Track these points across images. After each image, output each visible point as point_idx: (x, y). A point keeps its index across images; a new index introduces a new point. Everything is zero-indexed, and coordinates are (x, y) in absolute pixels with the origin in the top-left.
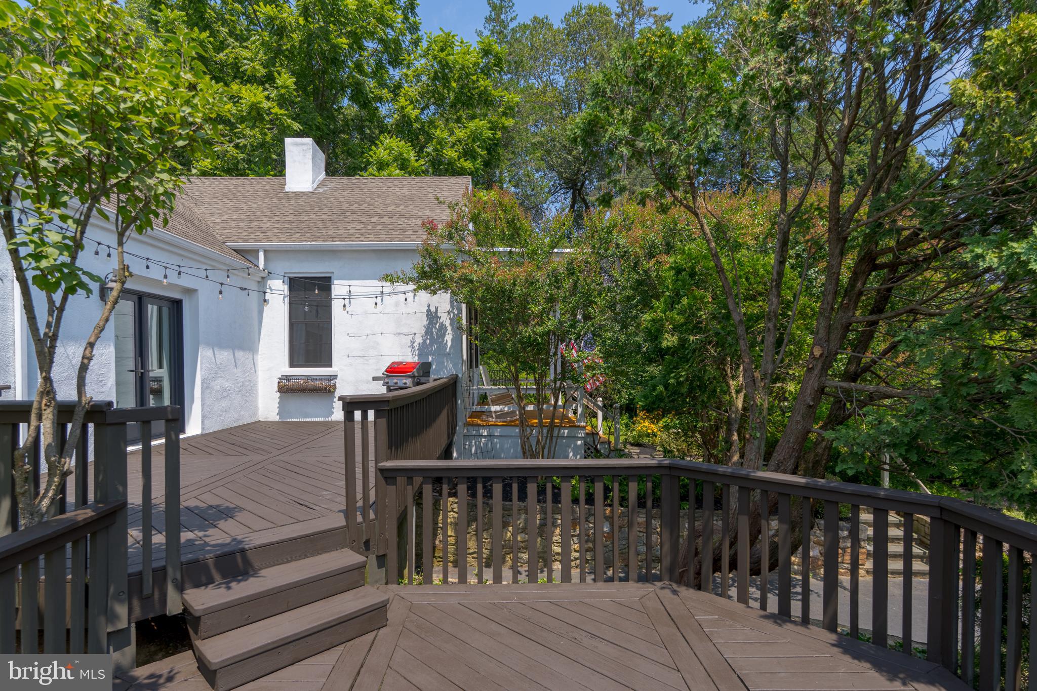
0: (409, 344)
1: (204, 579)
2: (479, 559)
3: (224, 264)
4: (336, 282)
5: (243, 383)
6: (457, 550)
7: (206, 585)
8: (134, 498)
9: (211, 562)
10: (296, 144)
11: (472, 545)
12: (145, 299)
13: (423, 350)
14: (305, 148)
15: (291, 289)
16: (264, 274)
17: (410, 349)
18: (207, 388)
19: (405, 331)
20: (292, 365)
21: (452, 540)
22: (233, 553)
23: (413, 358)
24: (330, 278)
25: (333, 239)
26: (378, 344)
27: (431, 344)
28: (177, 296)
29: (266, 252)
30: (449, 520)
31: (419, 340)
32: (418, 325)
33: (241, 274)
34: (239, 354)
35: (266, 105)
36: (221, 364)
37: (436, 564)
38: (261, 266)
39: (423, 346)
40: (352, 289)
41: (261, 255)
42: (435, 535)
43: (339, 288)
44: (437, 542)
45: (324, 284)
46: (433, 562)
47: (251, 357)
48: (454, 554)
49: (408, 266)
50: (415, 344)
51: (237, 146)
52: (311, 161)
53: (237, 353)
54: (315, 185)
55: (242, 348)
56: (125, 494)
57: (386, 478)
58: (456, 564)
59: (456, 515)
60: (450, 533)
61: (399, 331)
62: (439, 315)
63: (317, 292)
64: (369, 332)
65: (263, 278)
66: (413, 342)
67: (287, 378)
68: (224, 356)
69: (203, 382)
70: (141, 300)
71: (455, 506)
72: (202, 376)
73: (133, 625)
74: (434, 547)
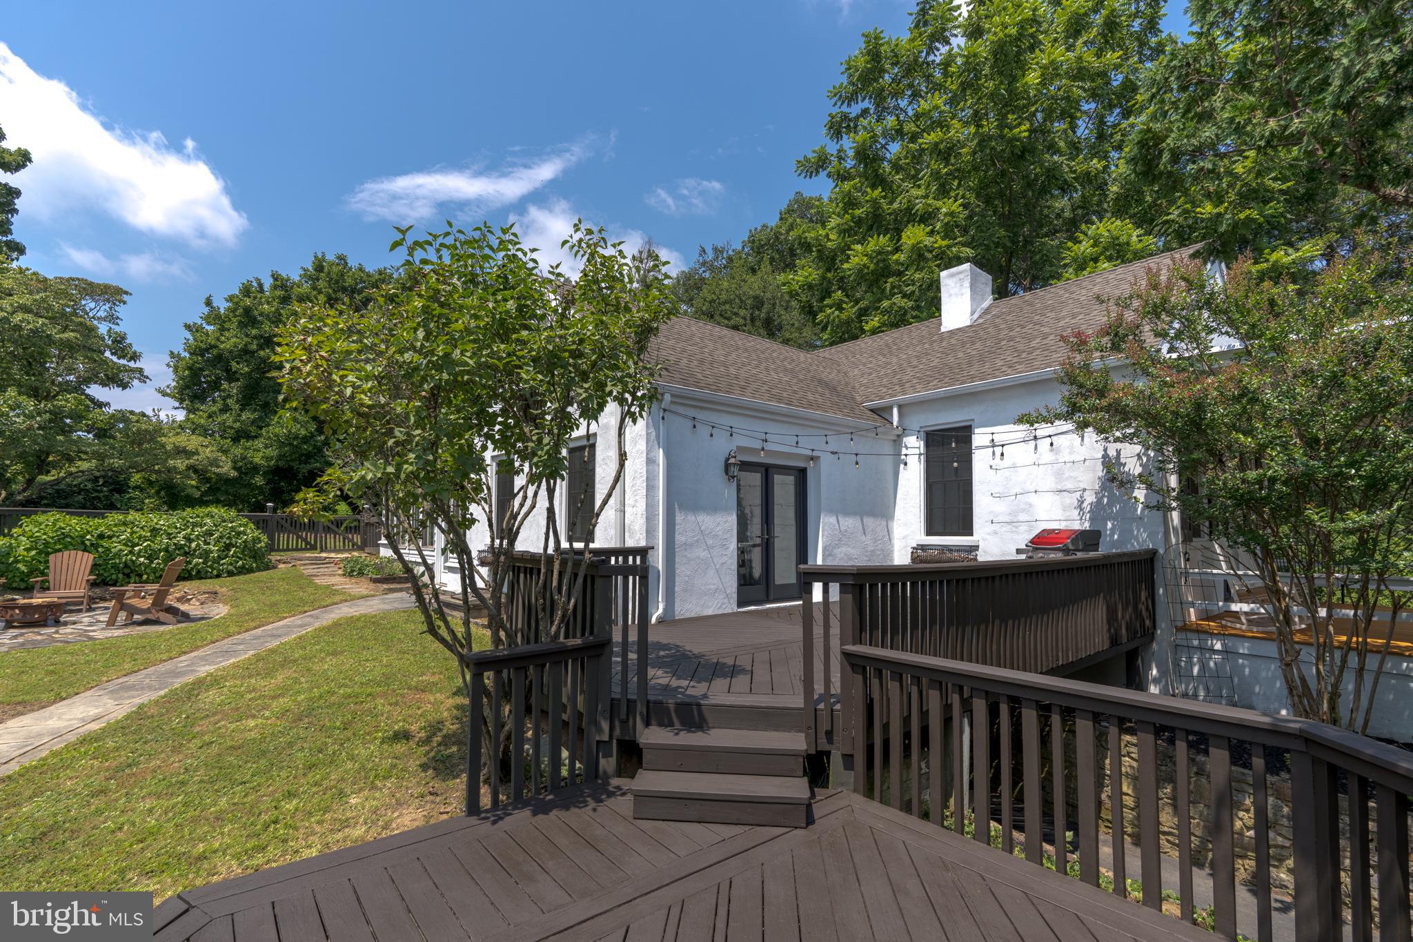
0: (1076, 503)
1: (666, 721)
2: (1183, 846)
3: (849, 427)
4: (977, 431)
5: (873, 551)
6: (1138, 817)
7: (666, 726)
8: (617, 637)
9: (672, 707)
10: (952, 275)
11: (1167, 819)
12: (770, 470)
13: (1097, 512)
14: (961, 276)
15: (927, 445)
16: (899, 431)
17: (1076, 512)
18: (829, 555)
19: (1069, 485)
20: (930, 531)
21: (1129, 801)
22: (690, 704)
23: (1082, 524)
24: (971, 426)
25: (972, 379)
26: (1031, 505)
27: (1110, 504)
28: (801, 464)
29: (900, 407)
30: (1123, 769)
31: (1090, 498)
32: (1089, 478)
33: (869, 435)
34: (869, 521)
35: (928, 241)
36: (846, 531)
37: (1102, 829)
38: (895, 423)
39: (1097, 508)
40: (996, 438)
41: (895, 411)
42: (1100, 786)
43: (980, 437)
44: (1104, 796)
45: (963, 435)
46: (1097, 826)
47: (884, 523)
48: (1132, 824)
49: (1056, 399)
50: (1085, 505)
51: (905, 296)
52: (968, 290)
53: (866, 520)
54: (976, 316)
55: (873, 514)
56: (610, 633)
57: (853, 666)
58: (1137, 840)
59: (1135, 764)
60: (1125, 789)
61: (1060, 488)
62: (1123, 460)
63: (953, 445)
64: (1018, 490)
65: (898, 436)
66: (1081, 502)
67: (923, 547)
68: (849, 523)
69: (824, 549)
70: (767, 471)
71: (1134, 749)
72: (823, 543)
73: (615, 741)
74: (1099, 803)
